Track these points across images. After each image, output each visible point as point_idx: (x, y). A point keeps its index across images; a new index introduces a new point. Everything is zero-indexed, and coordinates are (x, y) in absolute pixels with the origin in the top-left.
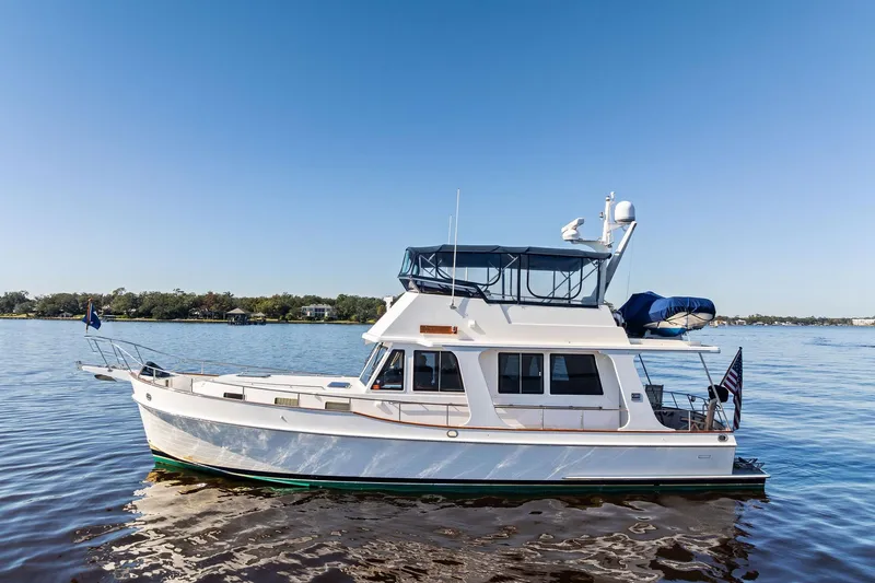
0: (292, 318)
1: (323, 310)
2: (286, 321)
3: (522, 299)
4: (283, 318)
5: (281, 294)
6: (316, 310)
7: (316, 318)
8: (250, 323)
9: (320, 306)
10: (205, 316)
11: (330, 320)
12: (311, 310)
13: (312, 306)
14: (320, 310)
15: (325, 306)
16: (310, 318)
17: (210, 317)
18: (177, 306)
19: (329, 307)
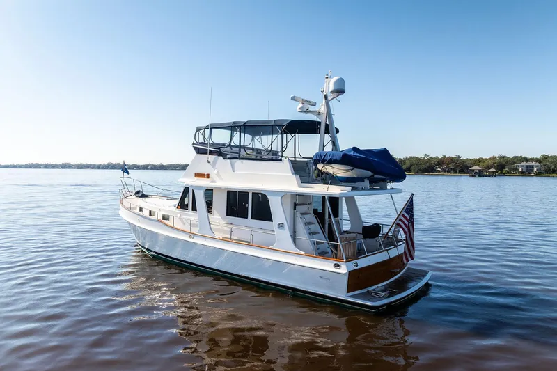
0: (508, 172)
1: (533, 166)
2: (503, 174)
3: (241, 157)
4: (502, 173)
5: (497, 156)
6: (527, 166)
7: (527, 172)
8: (486, 176)
9: (530, 164)
10: (445, 171)
11: (539, 174)
12: (522, 166)
13: (524, 164)
14: (530, 166)
15: (534, 163)
16: (522, 173)
17: (448, 172)
18: (428, 165)
19: (538, 164)
